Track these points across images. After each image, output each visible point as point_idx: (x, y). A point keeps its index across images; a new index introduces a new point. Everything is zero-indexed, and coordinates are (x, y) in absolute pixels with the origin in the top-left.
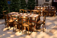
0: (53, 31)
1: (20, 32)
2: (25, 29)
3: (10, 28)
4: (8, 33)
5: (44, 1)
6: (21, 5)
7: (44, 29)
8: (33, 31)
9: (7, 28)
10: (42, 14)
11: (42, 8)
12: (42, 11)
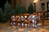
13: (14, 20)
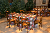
0: (48, 29)
1: (20, 30)
2: (24, 27)
3: (12, 26)
4: (10, 30)
5: (41, 3)
6: (21, 6)
7: (41, 27)
8: (31, 29)
9: (9, 26)
10: (39, 14)
11: (39, 10)
12: (39, 12)
13: (11, 18)
